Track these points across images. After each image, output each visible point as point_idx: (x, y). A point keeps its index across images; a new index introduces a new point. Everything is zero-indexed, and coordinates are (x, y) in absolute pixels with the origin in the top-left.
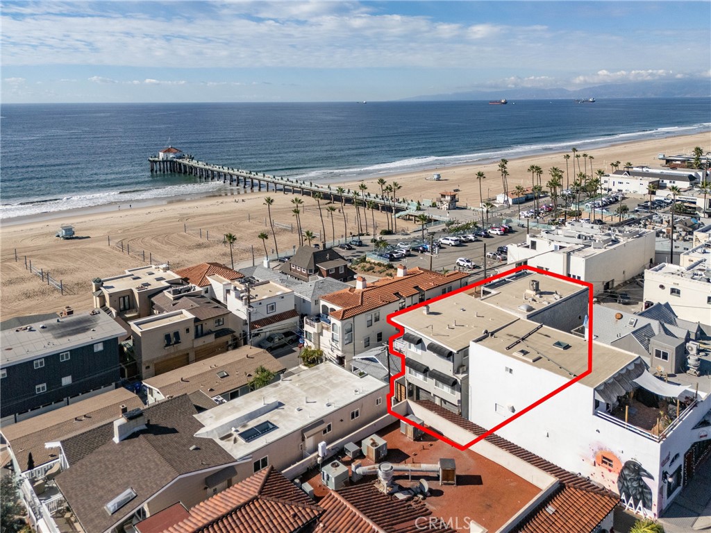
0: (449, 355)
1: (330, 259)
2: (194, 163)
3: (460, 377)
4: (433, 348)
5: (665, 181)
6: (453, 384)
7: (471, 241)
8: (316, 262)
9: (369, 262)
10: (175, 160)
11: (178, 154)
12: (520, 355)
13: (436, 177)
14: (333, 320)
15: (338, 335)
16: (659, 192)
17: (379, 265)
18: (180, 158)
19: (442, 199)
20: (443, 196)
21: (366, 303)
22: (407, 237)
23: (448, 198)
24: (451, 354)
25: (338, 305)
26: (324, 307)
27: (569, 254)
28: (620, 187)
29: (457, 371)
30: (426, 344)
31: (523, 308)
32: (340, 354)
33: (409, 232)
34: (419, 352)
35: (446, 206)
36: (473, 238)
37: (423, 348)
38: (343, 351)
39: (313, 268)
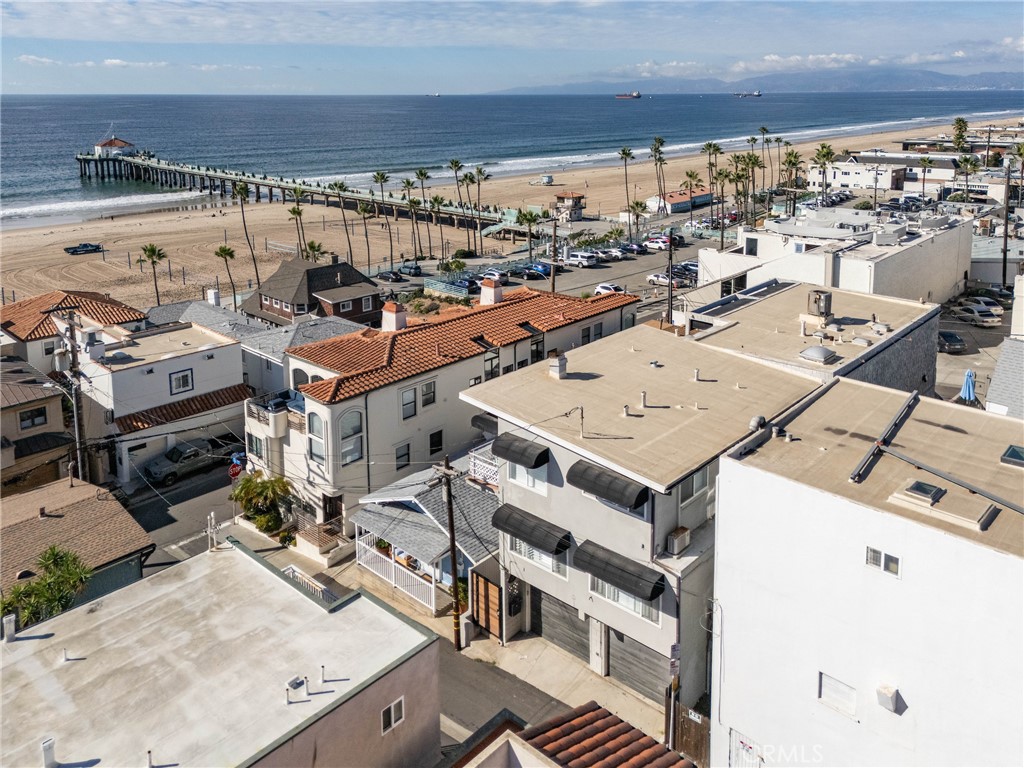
0: (639, 501)
1: (344, 284)
2: (153, 162)
3: (675, 567)
4: (585, 478)
5: (915, 170)
6: (655, 592)
7: (616, 259)
8: (311, 289)
9: (430, 296)
10: (120, 158)
11: (127, 149)
13: (545, 180)
14: (311, 405)
15: (324, 444)
16: (908, 186)
17: (449, 300)
18: (131, 155)
19: (559, 205)
20: (561, 199)
21: (400, 360)
22: (501, 261)
23: (569, 203)
24: (645, 495)
25: (330, 367)
26: (297, 372)
28: (845, 180)
29: (664, 550)
30: (565, 464)
32: (330, 491)
33: (504, 254)
34: (542, 488)
35: (564, 215)
36: (619, 254)
37: (554, 478)
38: (335, 486)
39: (305, 301)
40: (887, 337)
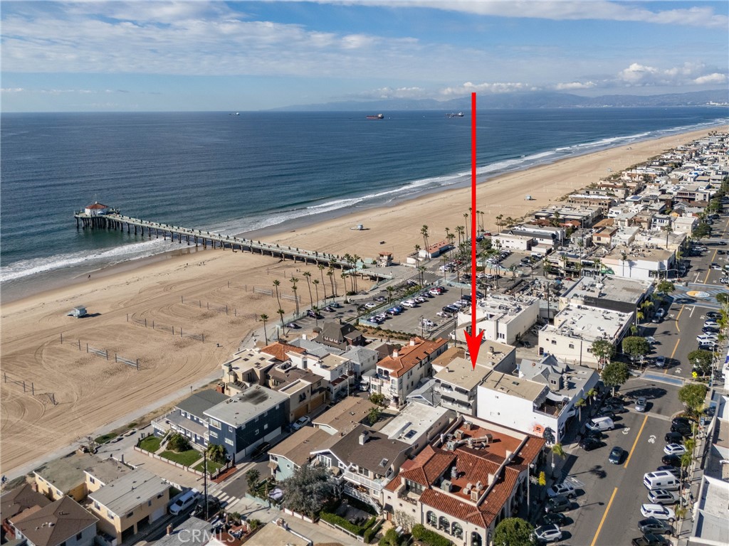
0: (466, 392)
1: (351, 331)
3: (471, 402)
4: (457, 389)
5: (537, 239)
6: (468, 406)
7: (421, 302)
9: (363, 326)
10: (104, 216)
11: (106, 210)
12: (501, 390)
13: (359, 227)
14: (391, 378)
15: (396, 386)
16: (533, 248)
17: (370, 327)
18: (108, 213)
19: (381, 258)
20: (382, 256)
22: (367, 296)
23: (386, 258)
24: (467, 392)
26: (379, 369)
27: (497, 322)
28: (508, 244)
29: (469, 399)
30: (454, 388)
31: (490, 364)
32: (397, 395)
33: (367, 292)
34: (449, 392)
35: (384, 264)
36: (422, 300)
37: (452, 390)
38: (399, 394)
39: (343, 339)
40: (504, 357)
